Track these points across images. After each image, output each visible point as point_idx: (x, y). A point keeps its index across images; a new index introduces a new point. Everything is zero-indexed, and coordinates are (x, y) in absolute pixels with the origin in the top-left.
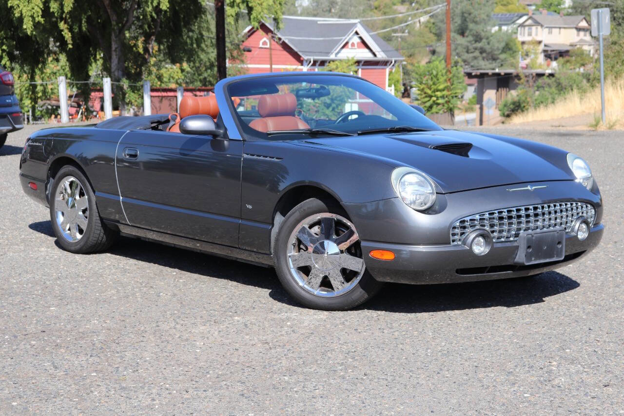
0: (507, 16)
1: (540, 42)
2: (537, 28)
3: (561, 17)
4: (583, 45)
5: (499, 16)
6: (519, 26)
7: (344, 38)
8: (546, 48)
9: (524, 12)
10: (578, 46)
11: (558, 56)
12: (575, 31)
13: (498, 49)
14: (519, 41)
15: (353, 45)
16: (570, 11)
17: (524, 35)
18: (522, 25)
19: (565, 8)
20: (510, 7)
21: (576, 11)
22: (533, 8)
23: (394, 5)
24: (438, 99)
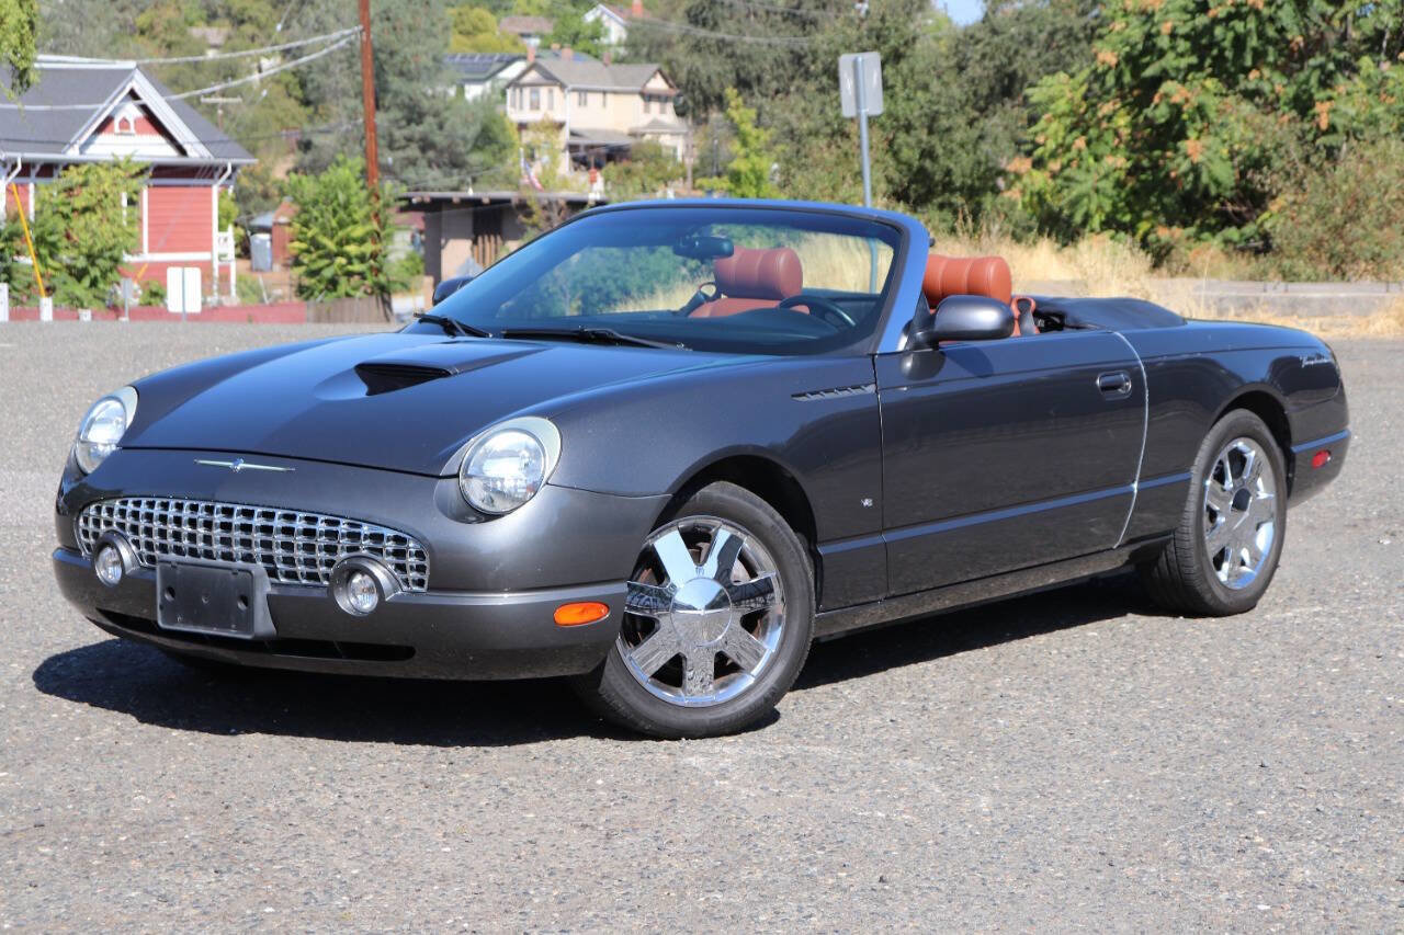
0: (476, 60)
1: (561, 126)
2: (551, 92)
3: (606, 65)
4: (660, 134)
5: (457, 59)
6: (508, 86)
7: (101, 107)
8: (576, 141)
9: (516, 52)
10: (648, 137)
11: (604, 159)
12: (638, 101)
13: (464, 139)
14: (512, 123)
15: (124, 123)
16: (622, 51)
17: (521, 108)
18: (515, 83)
19: (610, 46)
20: (482, 38)
21: (637, 54)
22: (535, 42)
23: (191, 24)
24: (350, 262)
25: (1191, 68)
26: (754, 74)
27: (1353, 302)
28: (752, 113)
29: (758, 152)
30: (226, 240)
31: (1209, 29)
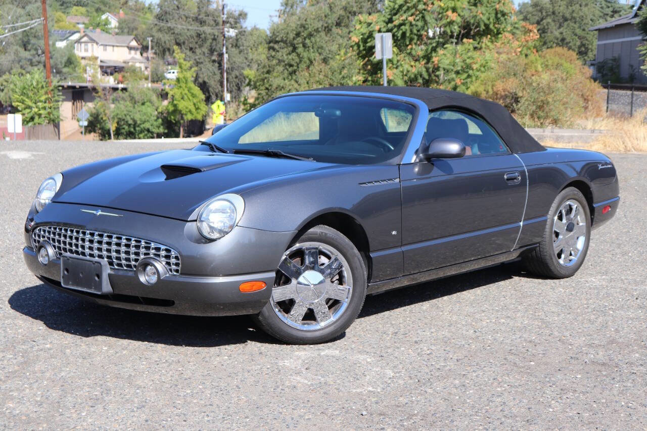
0: (60, 32)
1: (97, 58)
2: (92, 45)
3: (111, 36)
4: (135, 62)
6: (75, 43)
8: (102, 64)
9: (75, 30)
10: (130, 64)
11: (114, 71)
12: (126, 49)
13: (61, 62)
14: (79, 57)
16: (117, 30)
17: (81, 51)
18: (78, 42)
19: (112, 28)
20: (61, 24)
21: (122, 32)
22: (82, 26)
24: (39, 110)
26: (182, 41)
28: (183, 56)
29: (186, 71)
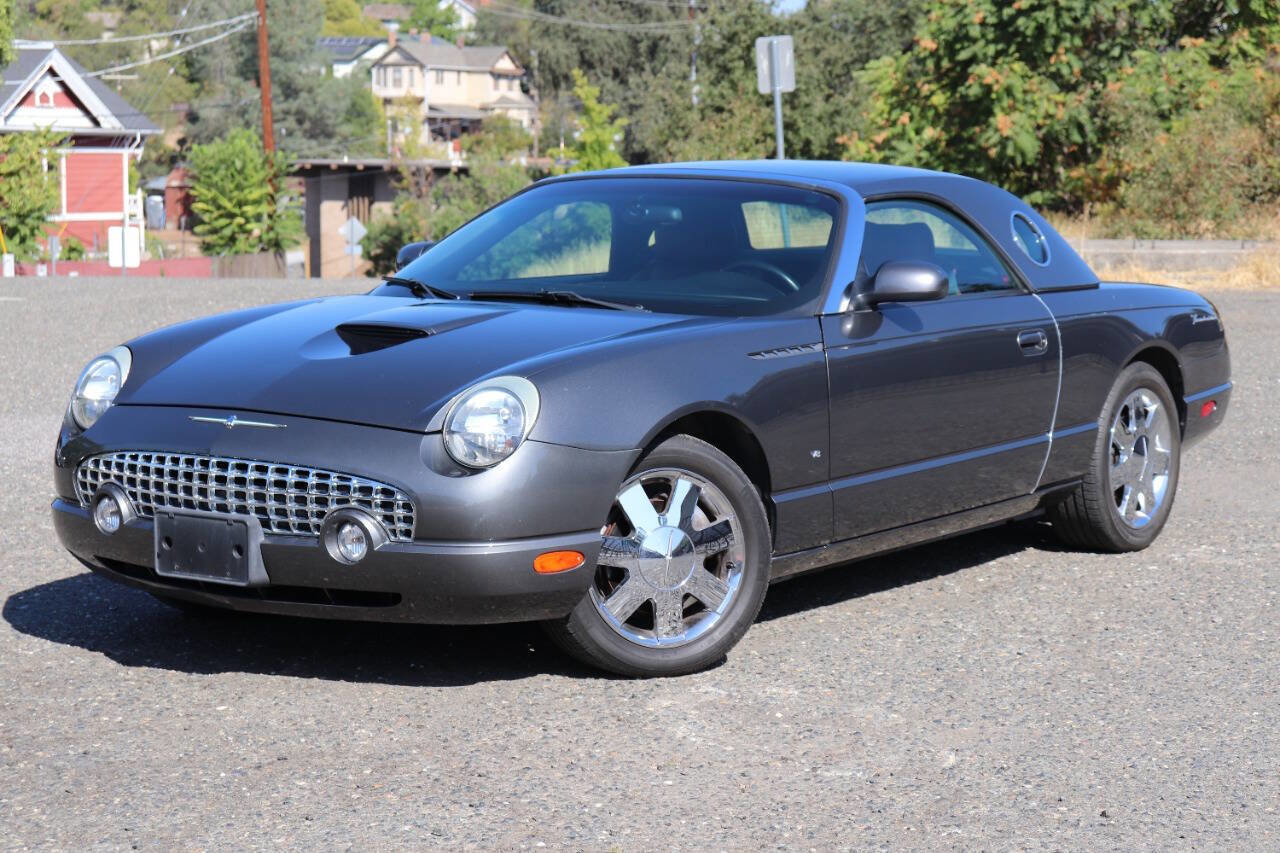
0: (344, 43)
1: (420, 101)
2: (411, 71)
3: (460, 48)
4: (508, 109)
5: (327, 42)
6: (373, 66)
7: (24, 82)
8: (434, 114)
9: (378, 36)
10: (497, 112)
11: (458, 131)
12: (489, 79)
13: (336, 112)
14: (378, 99)
15: (44, 98)
16: (472, 36)
17: (385, 84)
18: (379, 63)
19: (461, 31)
20: (347, 23)
21: (485, 38)
22: (394, 27)
23: (87, 9)
24: (248, 221)
25: (998, 54)
26: (596, 56)
27: (1213, 258)
28: (596, 91)
29: (601, 125)
30: (135, 202)
31: (1013, 19)
